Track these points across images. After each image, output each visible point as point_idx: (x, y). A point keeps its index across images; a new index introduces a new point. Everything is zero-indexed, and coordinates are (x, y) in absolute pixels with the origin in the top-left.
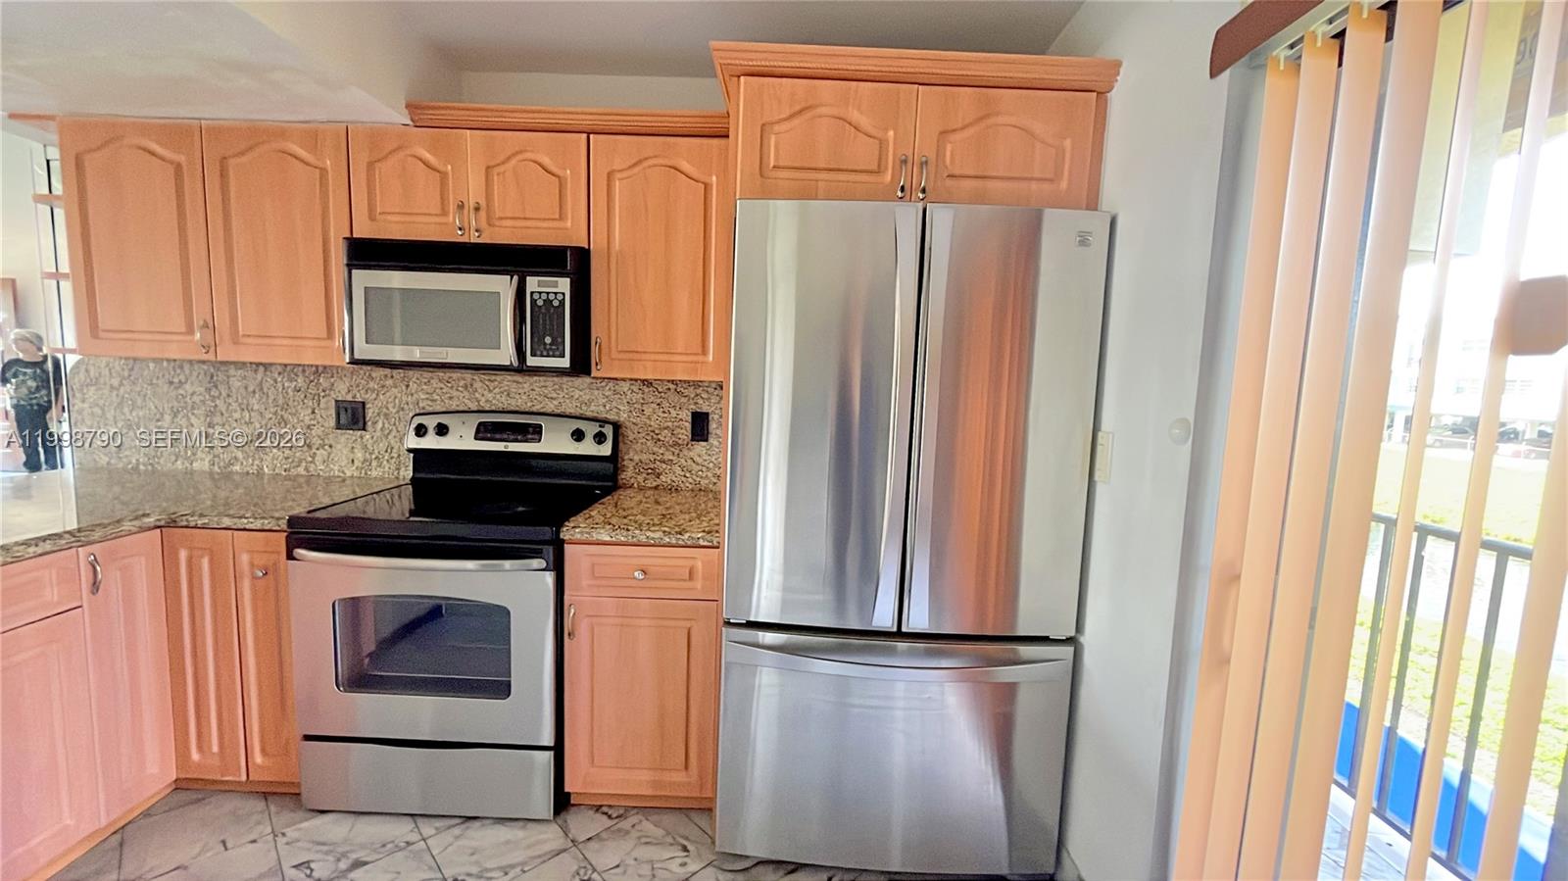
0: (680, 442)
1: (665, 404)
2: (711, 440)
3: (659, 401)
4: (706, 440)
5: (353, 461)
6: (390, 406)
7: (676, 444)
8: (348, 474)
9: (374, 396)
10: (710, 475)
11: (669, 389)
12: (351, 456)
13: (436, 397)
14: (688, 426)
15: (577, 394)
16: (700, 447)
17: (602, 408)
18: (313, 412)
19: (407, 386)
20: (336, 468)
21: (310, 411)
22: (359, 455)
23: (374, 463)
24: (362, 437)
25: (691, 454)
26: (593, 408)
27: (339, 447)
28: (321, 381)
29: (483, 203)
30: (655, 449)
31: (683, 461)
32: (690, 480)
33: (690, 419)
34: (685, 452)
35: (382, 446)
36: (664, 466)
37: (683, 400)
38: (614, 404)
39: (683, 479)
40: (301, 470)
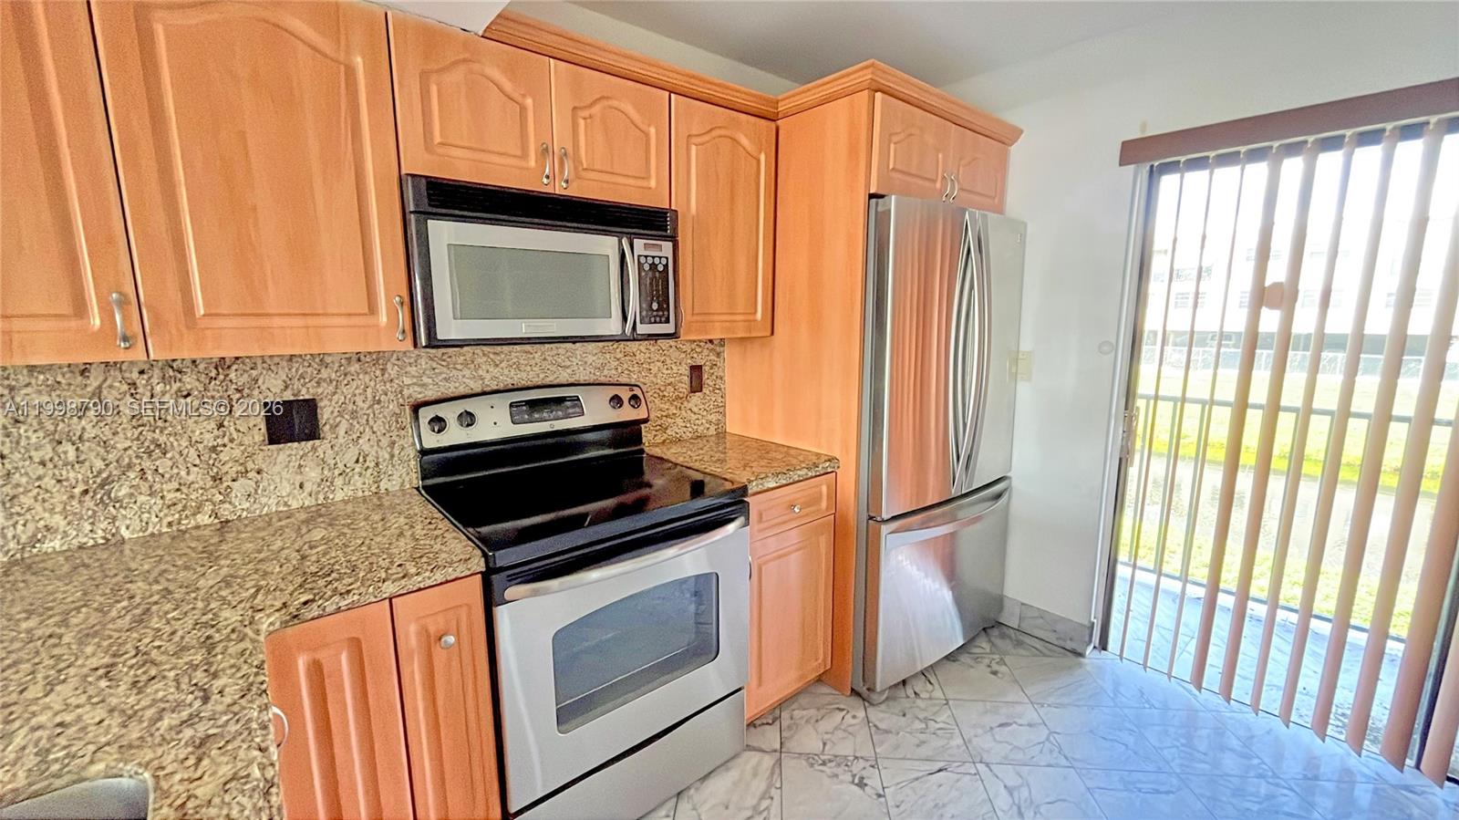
0: (681, 395)
1: (668, 362)
2: (704, 390)
3: (663, 359)
4: (701, 391)
5: (301, 486)
6: (359, 400)
7: (678, 398)
8: (295, 505)
9: (331, 388)
10: (704, 421)
11: (671, 347)
12: (299, 479)
13: (425, 380)
14: (686, 379)
15: (590, 359)
16: (696, 398)
17: (614, 372)
18: (221, 425)
19: (383, 370)
20: (273, 501)
21: (213, 425)
22: (313, 474)
23: (339, 482)
24: (314, 449)
25: (690, 406)
26: (606, 372)
27: (277, 468)
28: (232, 376)
29: (570, 151)
30: (662, 406)
31: (683, 412)
32: (690, 429)
33: (688, 373)
34: (686, 403)
35: (352, 454)
36: (669, 420)
37: (683, 355)
38: (625, 366)
39: (685, 429)
40: (204, 519)
